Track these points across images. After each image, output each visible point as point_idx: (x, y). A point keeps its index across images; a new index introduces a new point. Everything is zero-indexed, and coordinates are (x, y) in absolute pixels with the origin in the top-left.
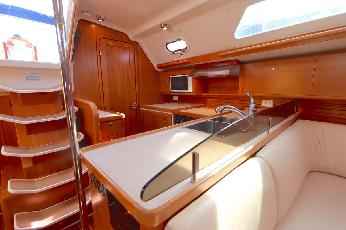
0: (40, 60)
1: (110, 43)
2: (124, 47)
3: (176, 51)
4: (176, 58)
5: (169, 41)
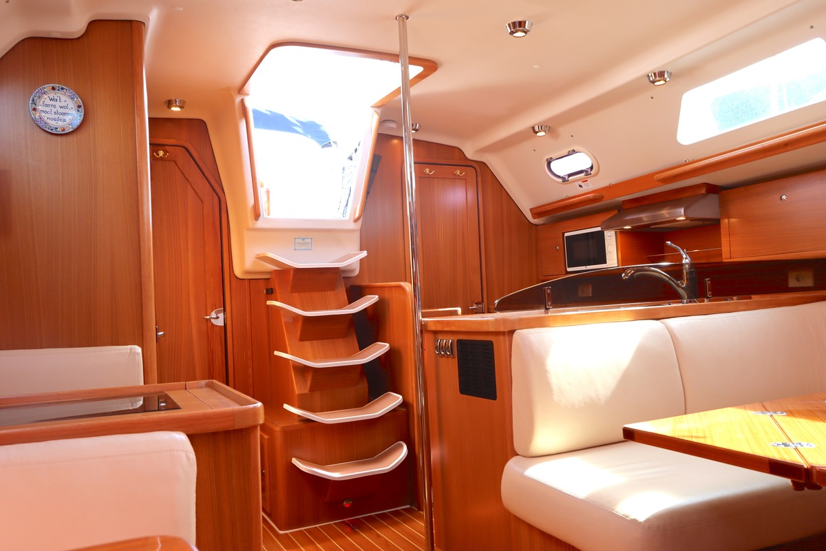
1: (427, 171)
2: (455, 175)
3: (570, 175)
4: (574, 190)
5: (554, 156)
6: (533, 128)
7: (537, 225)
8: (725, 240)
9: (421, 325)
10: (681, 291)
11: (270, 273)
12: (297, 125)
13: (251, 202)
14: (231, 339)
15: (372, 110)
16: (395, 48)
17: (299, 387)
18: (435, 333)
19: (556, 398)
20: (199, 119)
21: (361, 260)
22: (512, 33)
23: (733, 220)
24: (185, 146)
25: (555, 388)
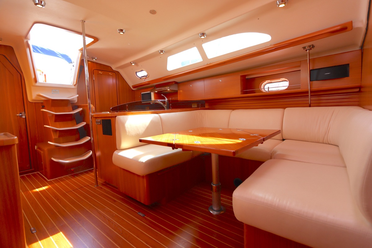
0: (47, 82)
1: (100, 72)
2: (109, 74)
3: (142, 77)
4: (143, 81)
5: (137, 71)
6: (131, 62)
7: (134, 91)
8: (179, 96)
9: (91, 116)
10: (165, 107)
11: (43, 101)
12: (59, 55)
13: (33, 77)
14: (28, 122)
15: (79, 52)
16: (81, 30)
17: (54, 136)
18: (96, 118)
19: (127, 134)
20: (9, 46)
21: (78, 97)
22: (119, 32)
23: (181, 91)
24: (3, 54)
25: (127, 131)
